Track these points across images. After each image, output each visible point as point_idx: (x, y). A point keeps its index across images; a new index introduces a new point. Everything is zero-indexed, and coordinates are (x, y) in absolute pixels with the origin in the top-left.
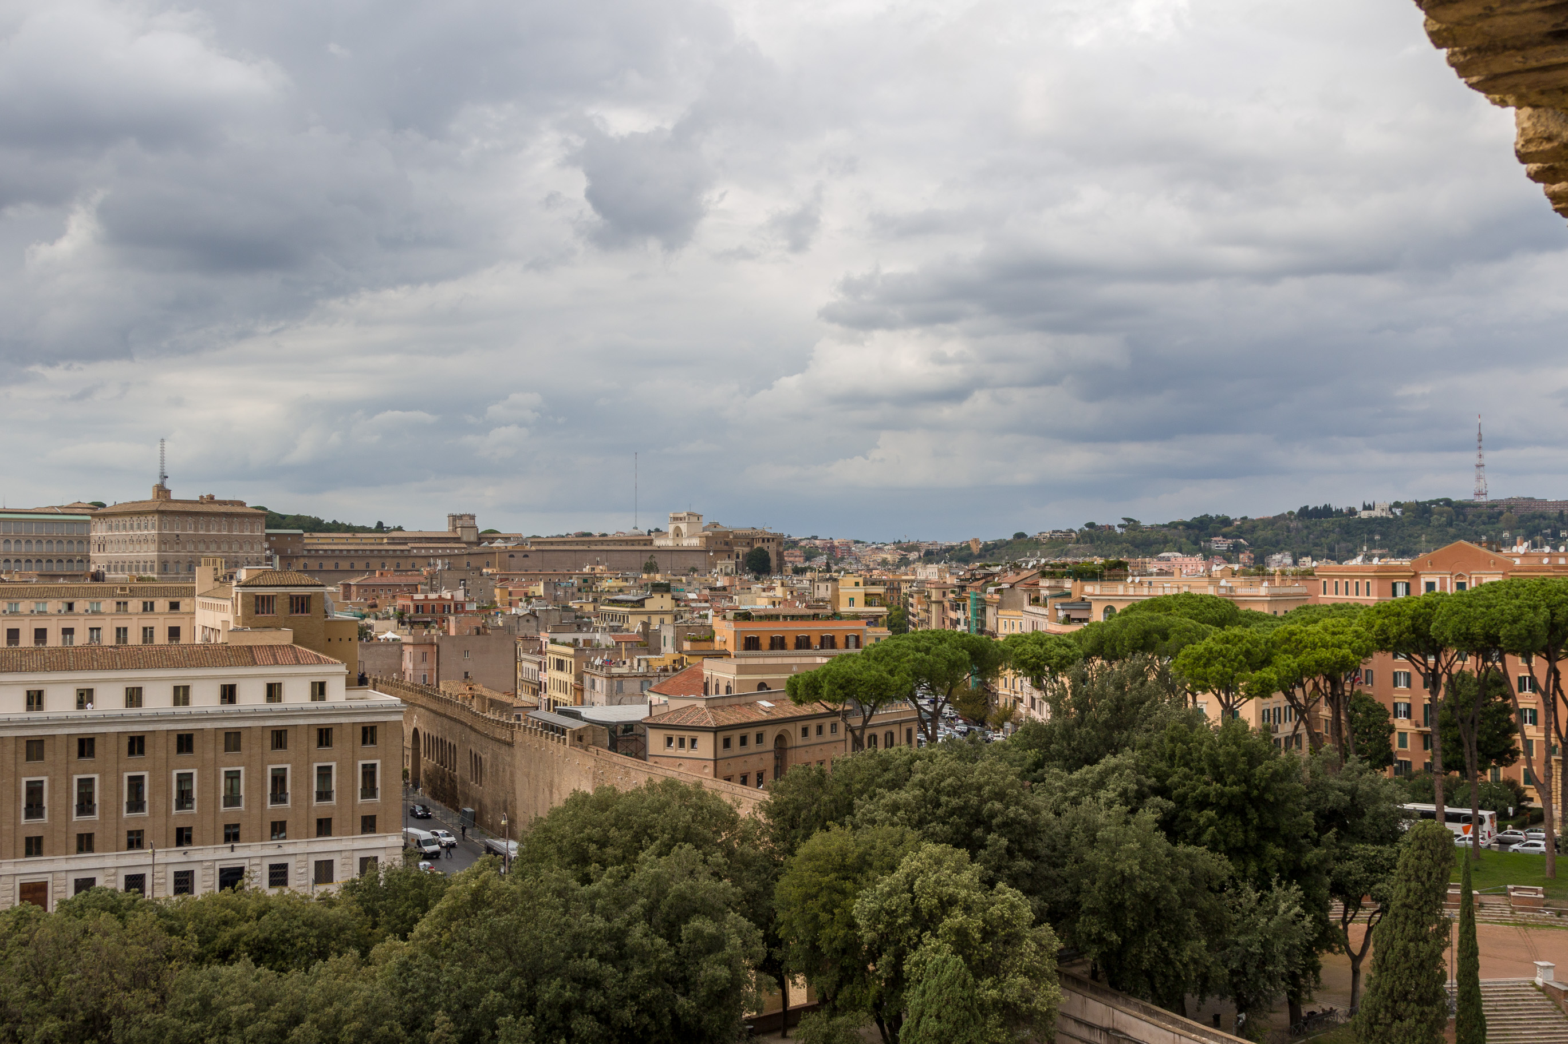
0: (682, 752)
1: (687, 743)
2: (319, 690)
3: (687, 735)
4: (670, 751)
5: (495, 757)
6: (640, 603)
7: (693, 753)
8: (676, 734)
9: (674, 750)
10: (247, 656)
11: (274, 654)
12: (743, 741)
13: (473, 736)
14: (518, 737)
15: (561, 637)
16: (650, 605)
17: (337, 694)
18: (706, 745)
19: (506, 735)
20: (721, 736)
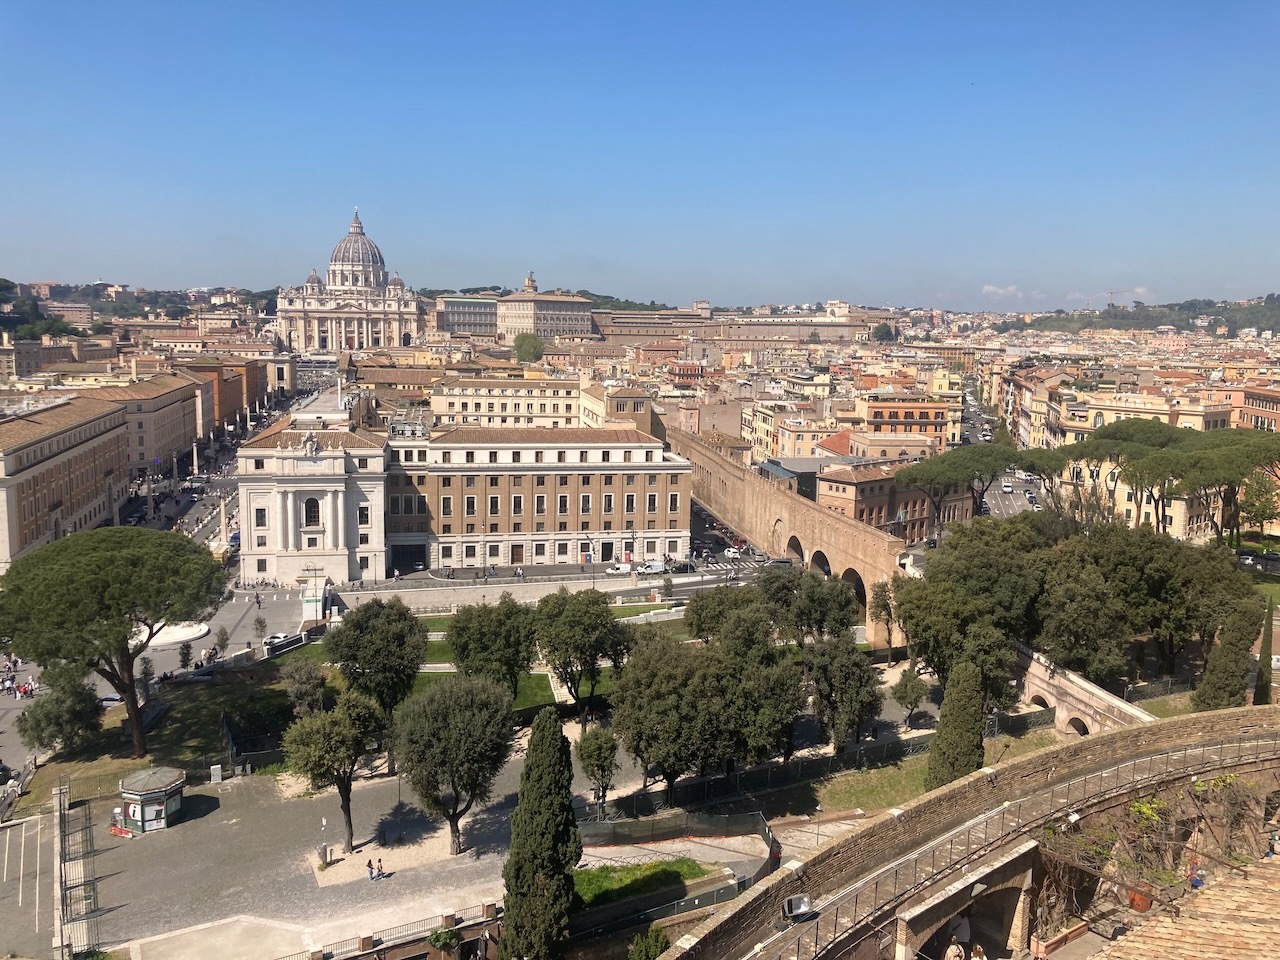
0: (837, 494)
1: (841, 489)
2: (649, 455)
3: (841, 486)
4: (831, 493)
5: (734, 485)
6: (811, 379)
7: (843, 495)
8: (834, 485)
9: (833, 493)
10: (615, 436)
11: (626, 436)
12: (872, 490)
13: (722, 471)
14: (747, 477)
15: (766, 403)
16: (817, 380)
17: (658, 456)
18: (851, 491)
19: (740, 474)
20: (860, 487)
